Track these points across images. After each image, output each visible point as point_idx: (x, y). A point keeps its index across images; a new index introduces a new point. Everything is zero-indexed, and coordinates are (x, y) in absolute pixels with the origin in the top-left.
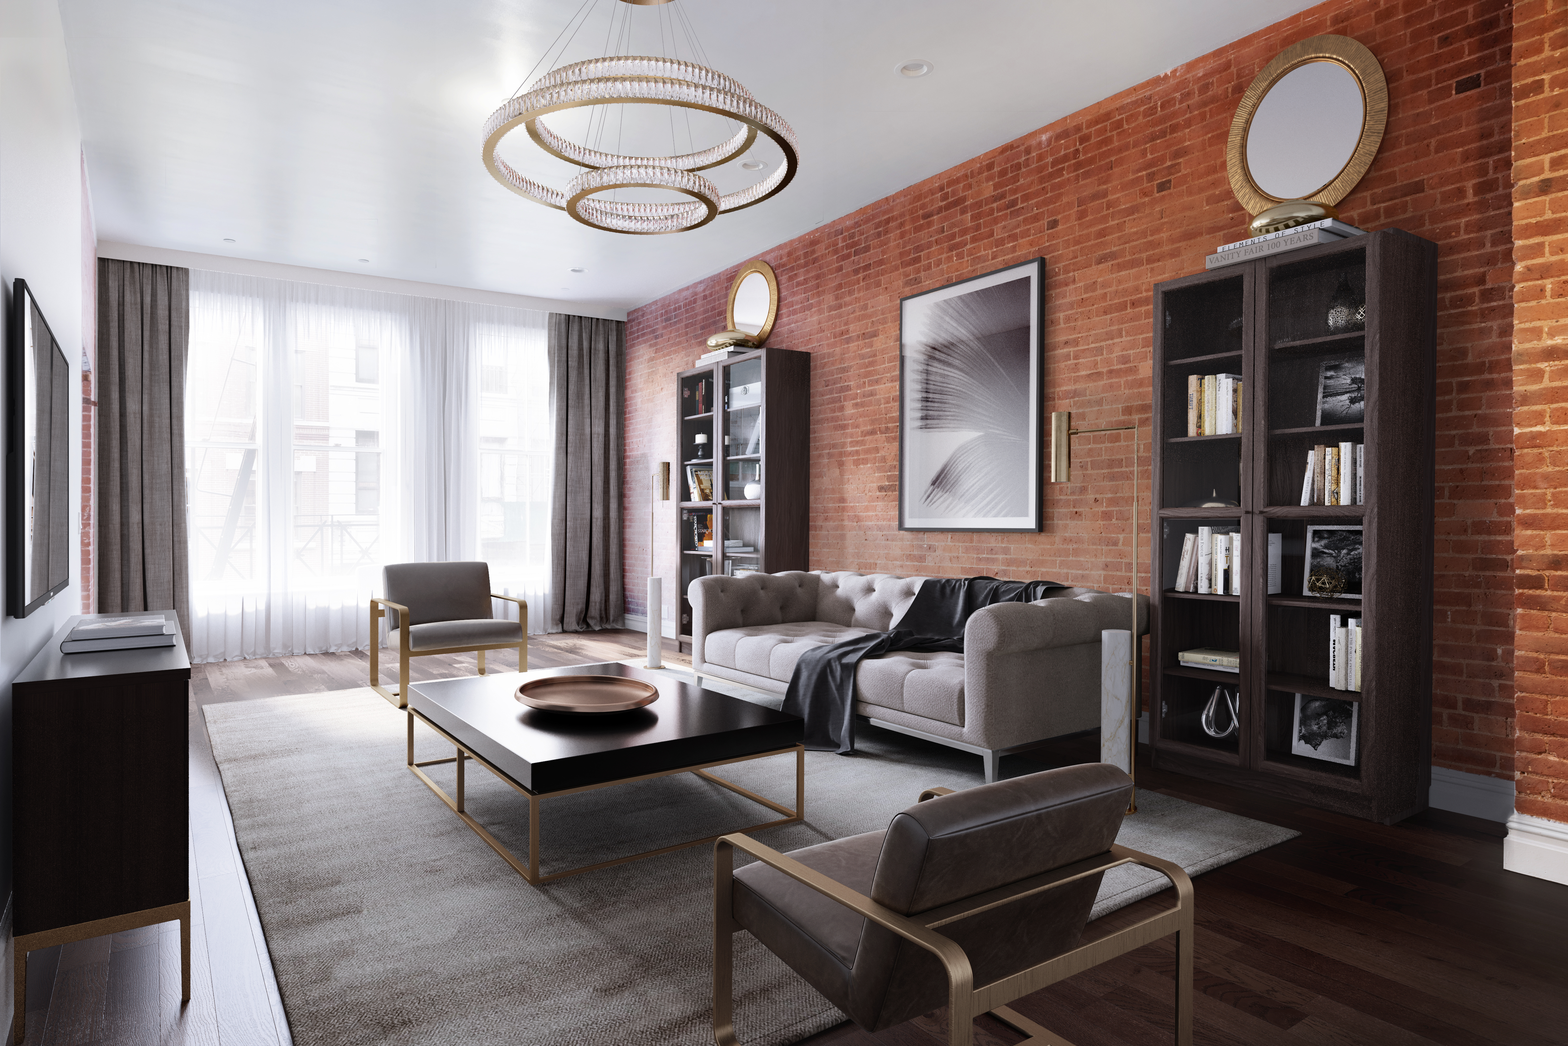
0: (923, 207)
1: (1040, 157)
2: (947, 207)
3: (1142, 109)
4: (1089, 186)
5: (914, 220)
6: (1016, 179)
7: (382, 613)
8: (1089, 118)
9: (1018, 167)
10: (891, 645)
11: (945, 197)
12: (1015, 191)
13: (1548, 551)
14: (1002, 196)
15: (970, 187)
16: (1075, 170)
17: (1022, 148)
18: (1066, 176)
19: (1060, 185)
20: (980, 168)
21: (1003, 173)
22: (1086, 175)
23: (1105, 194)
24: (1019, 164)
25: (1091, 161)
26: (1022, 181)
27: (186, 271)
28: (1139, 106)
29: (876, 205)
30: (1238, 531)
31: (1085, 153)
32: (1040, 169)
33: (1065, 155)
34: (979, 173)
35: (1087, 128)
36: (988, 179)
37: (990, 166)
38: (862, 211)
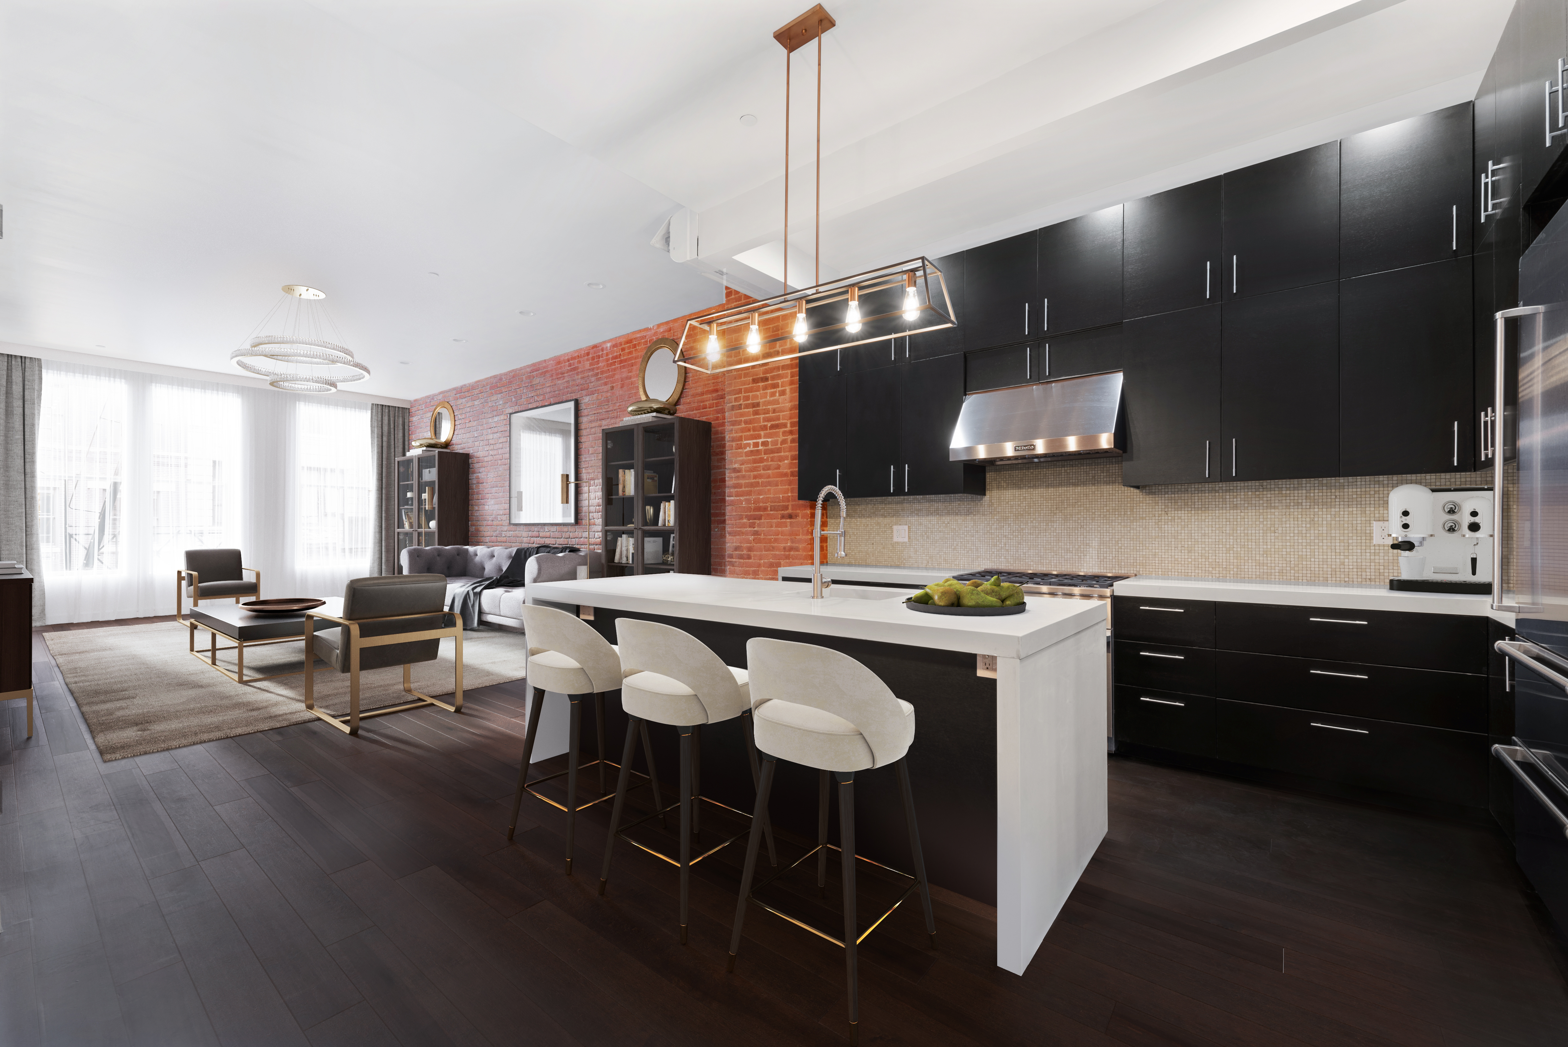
0: (561, 368)
1: (607, 355)
2: (571, 370)
3: (643, 341)
4: (625, 373)
5: (557, 374)
6: (598, 363)
7: (183, 578)
8: (625, 340)
9: (599, 357)
10: (498, 583)
11: (570, 365)
12: (598, 368)
13: (734, 544)
14: (593, 369)
15: (579, 362)
16: (620, 364)
17: (600, 348)
18: (617, 366)
19: (615, 370)
20: (584, 354)
21: (593, 358)
22: (624, 367)
23: (630, 378)
24: (599, 355)
25: (625, 360)
26: (600, 364)
27: (39, 360)
28: (642, 339)
29: (540, 363)
30: (633, 537)
31: (623, 356)
32: (607, 360)
33: (616, 356)
34: (584, 356)
35: (624, 345)
36: (588, 360)
37: (588, 354)
38: (534, 365)
